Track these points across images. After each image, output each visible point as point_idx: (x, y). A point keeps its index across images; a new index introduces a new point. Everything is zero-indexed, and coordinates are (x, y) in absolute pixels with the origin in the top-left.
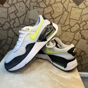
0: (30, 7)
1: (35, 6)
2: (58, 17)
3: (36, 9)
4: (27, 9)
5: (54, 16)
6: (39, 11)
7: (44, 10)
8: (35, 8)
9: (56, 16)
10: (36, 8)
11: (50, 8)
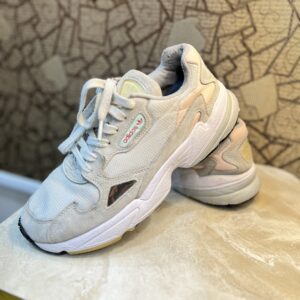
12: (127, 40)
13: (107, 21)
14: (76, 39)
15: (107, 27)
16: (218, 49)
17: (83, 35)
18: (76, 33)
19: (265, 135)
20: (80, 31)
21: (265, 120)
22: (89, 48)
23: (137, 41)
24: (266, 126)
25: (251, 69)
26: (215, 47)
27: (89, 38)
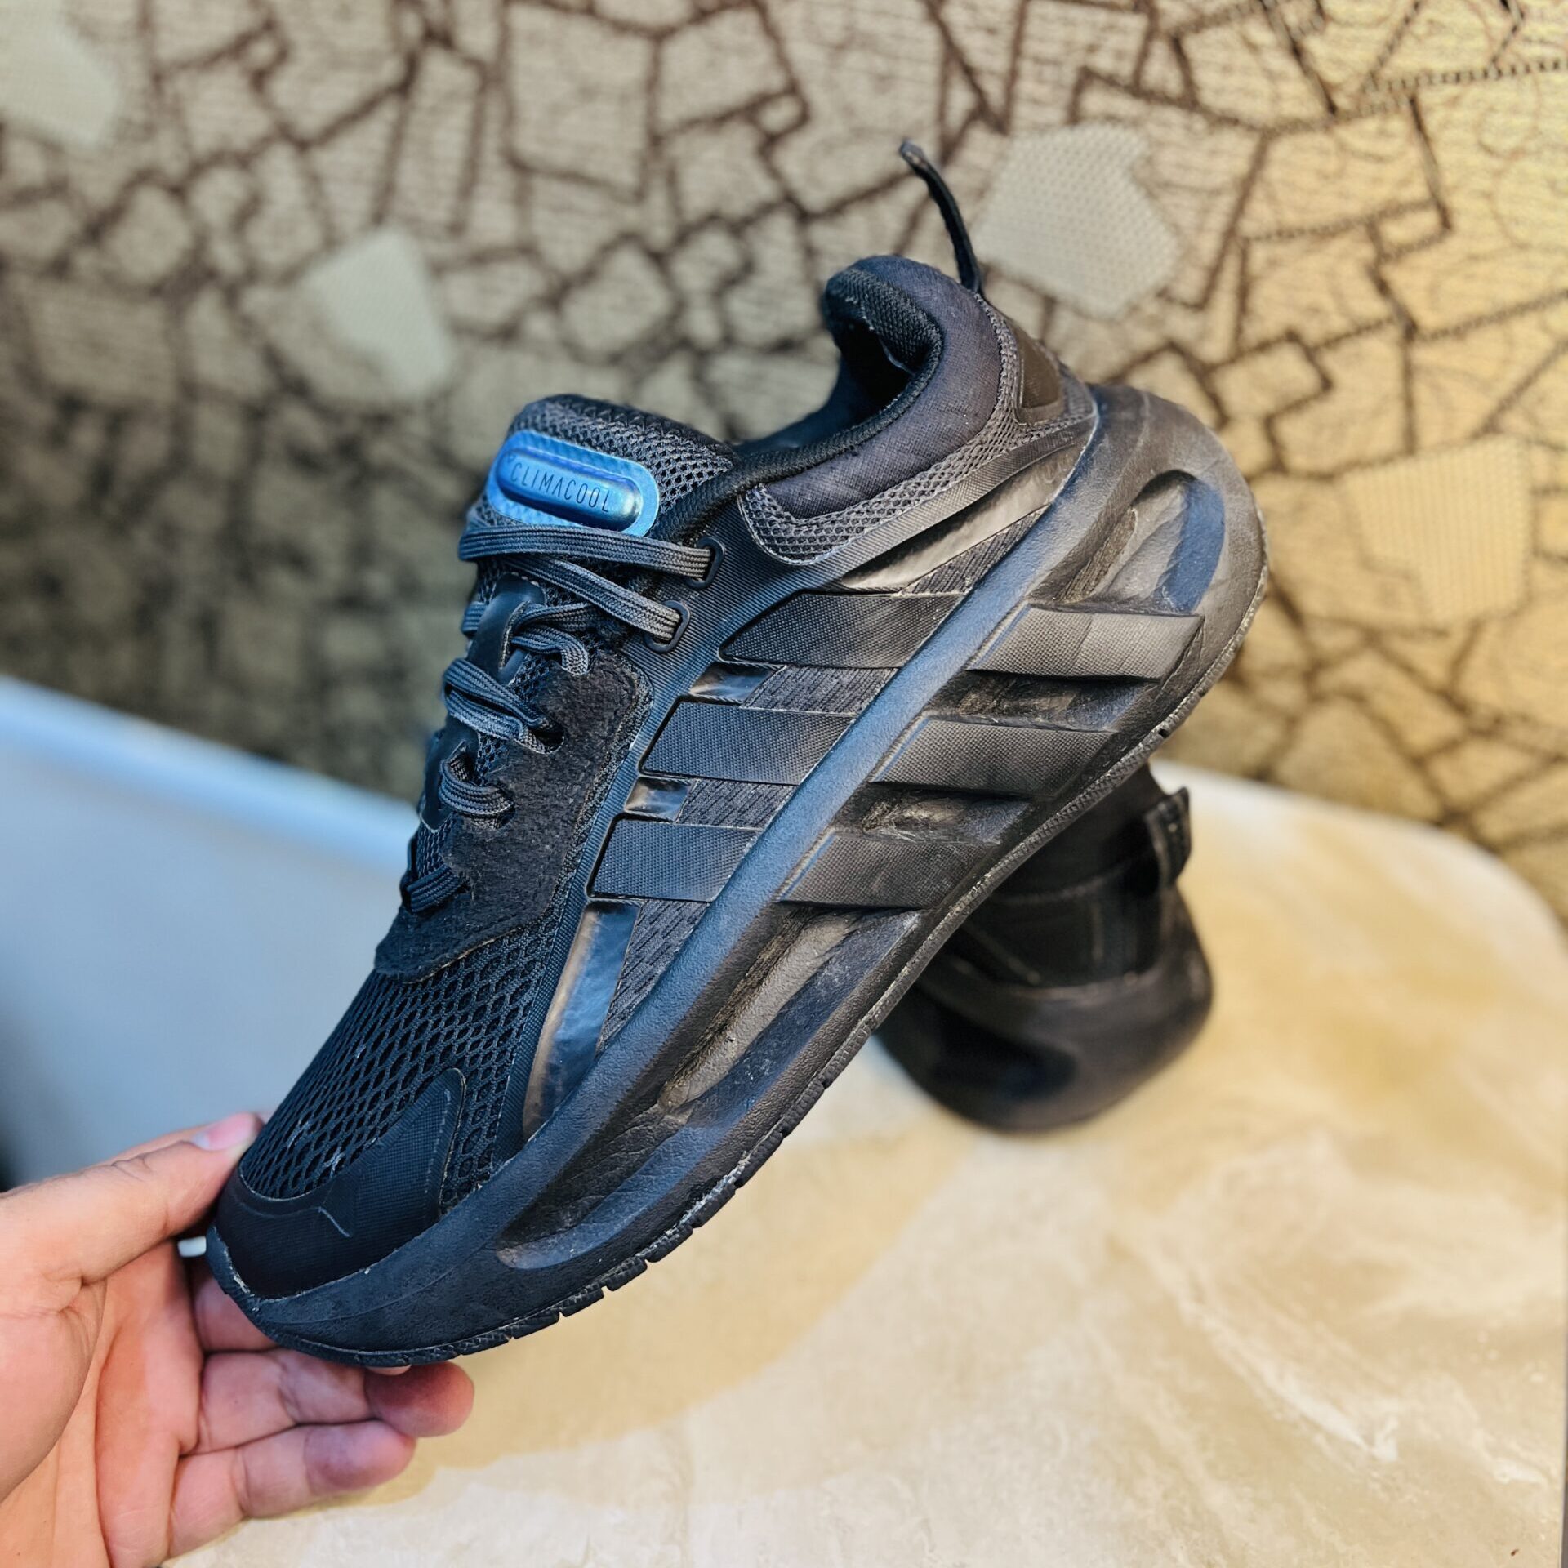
0: (1013, 76)
1: (1111, 81)
2: (1502, 316)
3: (1111, 119)
4: (961, 100)
5: (1433, 290)
6: (1167, 171)
7: (1259, 160)
8: (1095, 101)
9: (1477, 305)
10: (1125, 105)
11: (1385, 148)
12: (765, 189)
13: (653, 83)
14: (491, 157)
15: (652, 111)
16: (1244, 292)
17: (528, 144)
18: (492, 127)
19: (1452, 700)
20: (511, 118)
21: (1458, 638)
22: (562, 209)
23: (814, 199)
24: (1458, 663)
25: (1409, 403)
26: (1229, 279)
27: (562, 157)
